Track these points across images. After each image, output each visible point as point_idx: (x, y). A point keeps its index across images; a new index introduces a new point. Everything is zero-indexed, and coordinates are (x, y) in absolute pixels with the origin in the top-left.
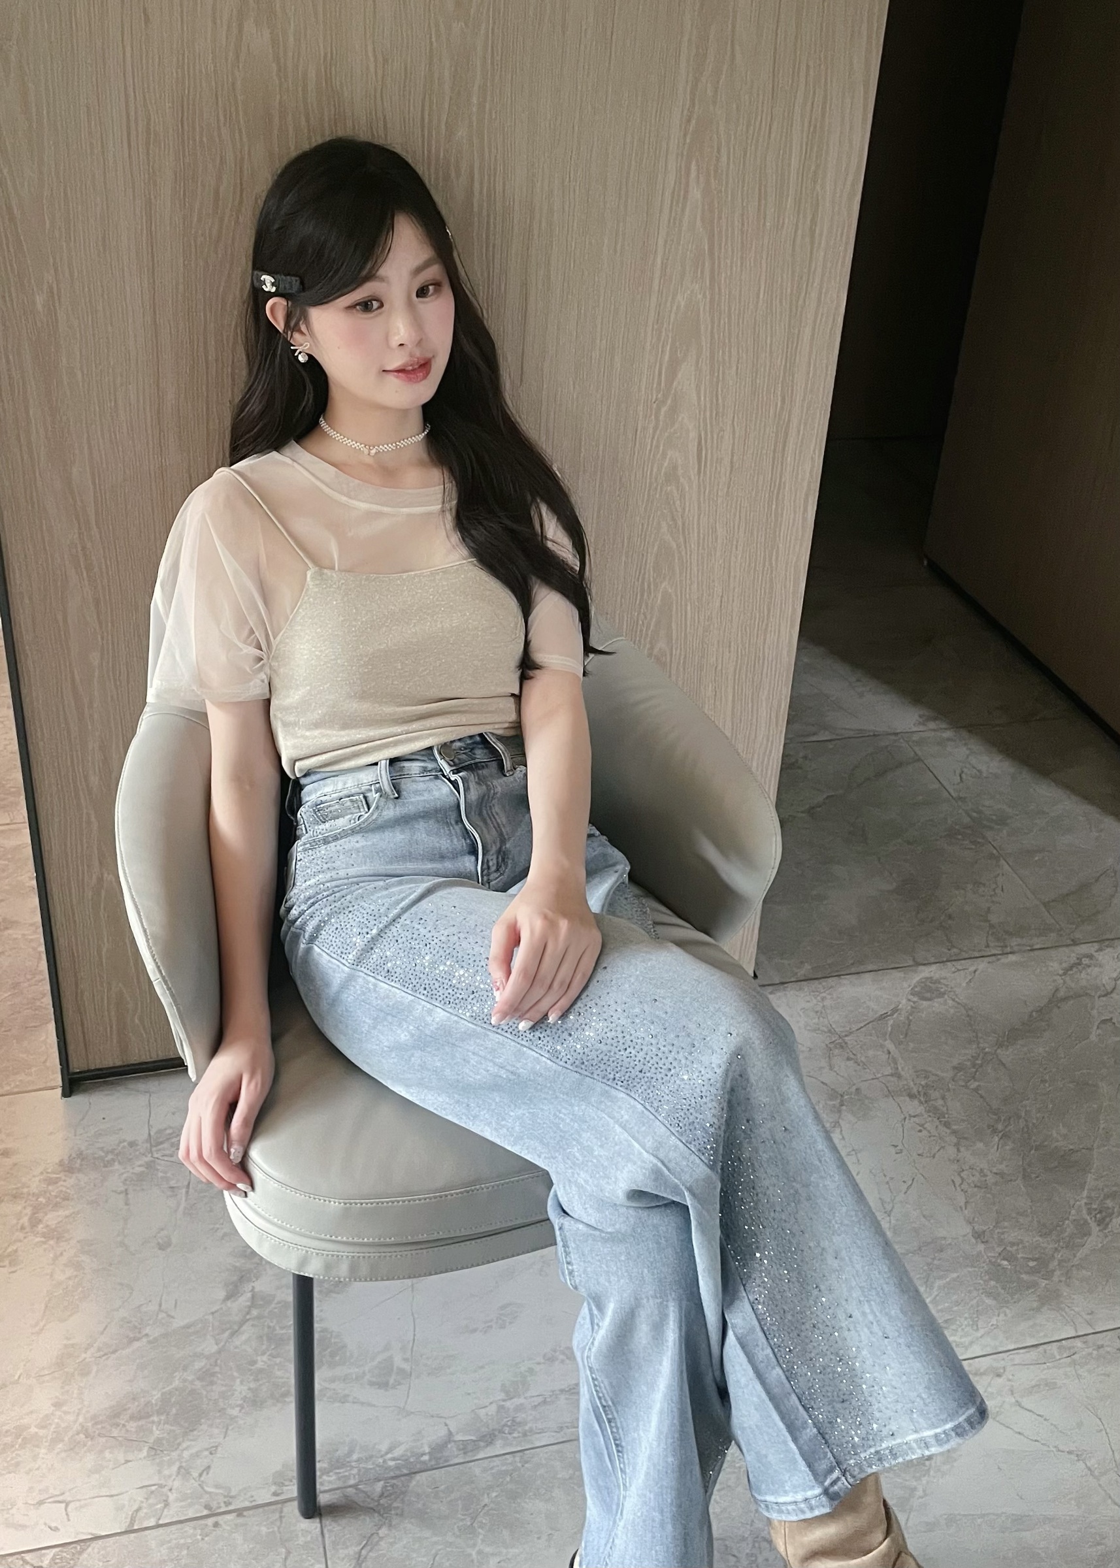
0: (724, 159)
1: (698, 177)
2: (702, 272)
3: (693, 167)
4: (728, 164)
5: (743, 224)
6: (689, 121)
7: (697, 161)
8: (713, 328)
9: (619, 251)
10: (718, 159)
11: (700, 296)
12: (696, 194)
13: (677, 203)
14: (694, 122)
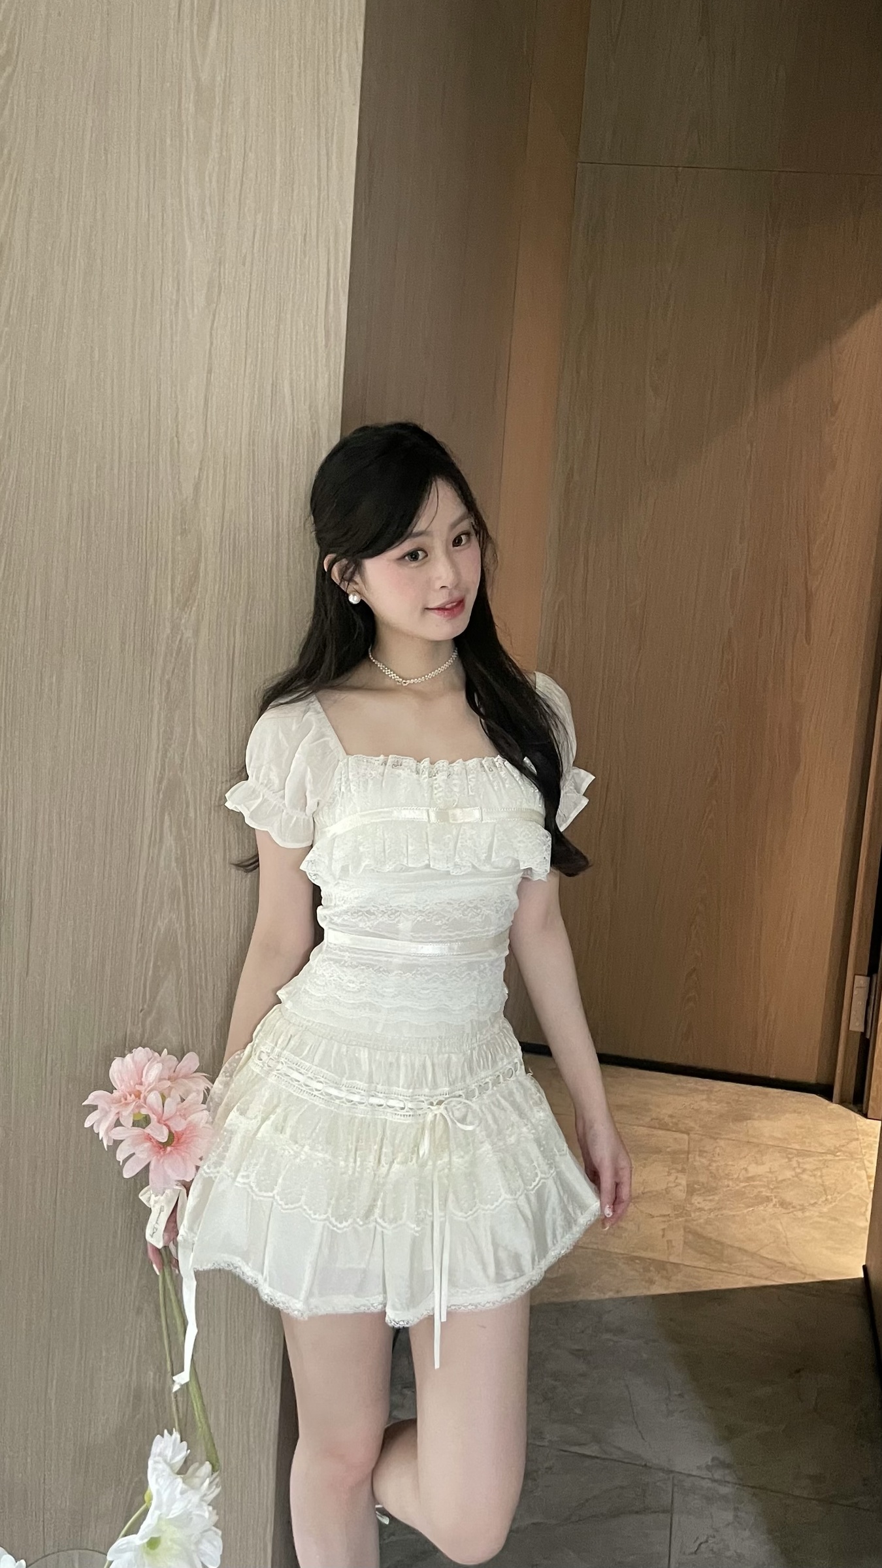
0: (192, 814)
1: (171, 826)
2: (178, 903)
3: (166, 817)
4: (195, 819)
5: (211, 871)
6: (160, 783)
7: (169, 814)
8: (189, 954)
9: (106, 876)
10: (187, 814)
11: (178, 925)
12: (169, 841)
13: (154, 845)
14: (165, 783)
